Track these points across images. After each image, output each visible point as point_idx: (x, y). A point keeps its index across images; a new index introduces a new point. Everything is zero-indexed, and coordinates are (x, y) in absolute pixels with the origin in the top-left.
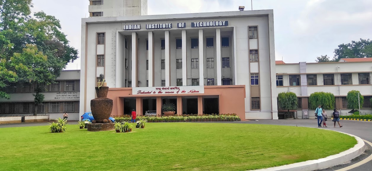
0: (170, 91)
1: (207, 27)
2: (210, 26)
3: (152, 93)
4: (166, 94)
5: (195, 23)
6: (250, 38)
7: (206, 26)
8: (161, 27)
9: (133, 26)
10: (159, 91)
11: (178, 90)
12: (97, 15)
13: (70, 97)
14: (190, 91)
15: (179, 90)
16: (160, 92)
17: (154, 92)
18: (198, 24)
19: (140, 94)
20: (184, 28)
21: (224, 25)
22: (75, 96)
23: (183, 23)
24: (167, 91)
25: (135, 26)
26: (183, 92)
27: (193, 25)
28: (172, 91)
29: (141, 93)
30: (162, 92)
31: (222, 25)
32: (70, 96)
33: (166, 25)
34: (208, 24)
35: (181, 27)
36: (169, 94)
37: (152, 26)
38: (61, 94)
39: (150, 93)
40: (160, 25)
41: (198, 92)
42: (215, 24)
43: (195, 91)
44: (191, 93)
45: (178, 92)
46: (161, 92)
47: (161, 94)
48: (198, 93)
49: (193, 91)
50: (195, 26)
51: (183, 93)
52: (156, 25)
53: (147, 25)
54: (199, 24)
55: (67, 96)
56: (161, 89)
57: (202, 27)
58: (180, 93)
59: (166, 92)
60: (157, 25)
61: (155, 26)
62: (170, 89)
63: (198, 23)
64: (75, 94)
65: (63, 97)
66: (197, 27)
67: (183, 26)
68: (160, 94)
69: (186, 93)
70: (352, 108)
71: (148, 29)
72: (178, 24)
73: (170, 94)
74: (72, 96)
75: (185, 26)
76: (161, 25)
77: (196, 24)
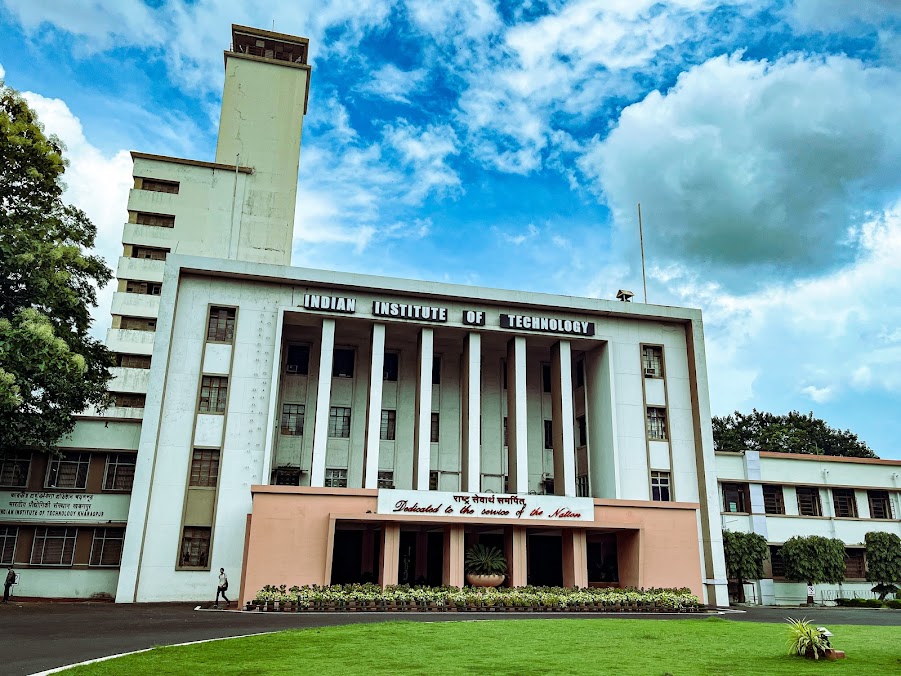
0: (496, 506)
1: (540, 333)
2: (550, 330)
3: (441, 513)
4: (485, 516)
5: (511, 317)
6: (648, 374)
7: (540, 330)
8: (417, 315)
9: (334, 300)
10: (462, 504)
11: (519, 507)
12: (148, 257)
13: (61, 509)
14: (557, 513)
15: (522, 506)
16: (465, 510)
17: (449, 510)
18: (518, 321)
19: (402, 513)
20: (478, 327)
21: (585, 331)
22: (83, 510)
23: (479, 314)
24: (489, 506)
25: (341, 300)
26: (536, 513)
27: (504, 321)
28: (505, 507)
29: (407, 509)
30: (472, 511)
31: (582, 334)
32: (62, 506)
33: (431, 311)
34: (545, 325)
35: (475, 324)
36: (493, 516)
37: (390, 309)
38: (28, 500)
39: (437, 510)
40: (414, 310)
41: (578, 515)
42: (563, 327)
43: (569, 514)
44: (557, 518)
45: (520, 512)
46: (470, 509)
47: (469, 515)
48: (576, 519)
49: (564, 512)
50: (512, 325)
51: (535, 517)
52: (403, 307)
53: (377, 304)
54: (522, 319)
55: (52, 505)
56: (470, 500)
57: (527, 329)
58: (526, 516)
59: (485, 512)
60: (407, 309)
61: (399, 309)
62: (496, 500)
63: (519, 318)
64: (84, 501)
65: (35, 509)
66: (515, 327)
67: (478, 322)
68: (466, 515)
69: (544, 517)
70: (878, 578)
71: (380, 315)
72: (465, 313)
73: (497, 516)
74: (72, 509)
75: (483, 322)
76: (417, 308)
77: (515, 320)
